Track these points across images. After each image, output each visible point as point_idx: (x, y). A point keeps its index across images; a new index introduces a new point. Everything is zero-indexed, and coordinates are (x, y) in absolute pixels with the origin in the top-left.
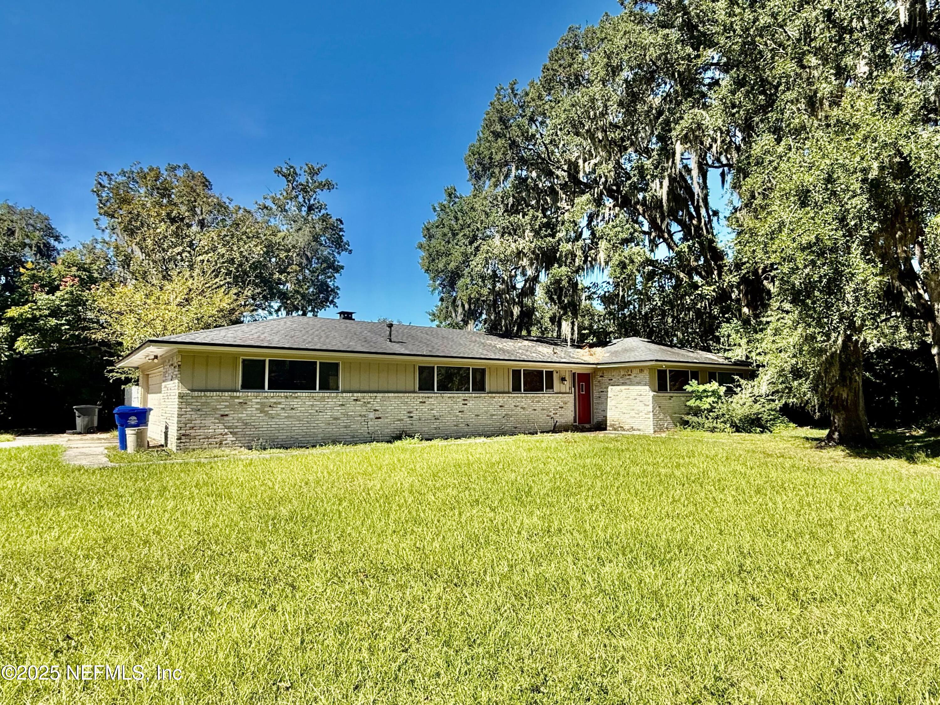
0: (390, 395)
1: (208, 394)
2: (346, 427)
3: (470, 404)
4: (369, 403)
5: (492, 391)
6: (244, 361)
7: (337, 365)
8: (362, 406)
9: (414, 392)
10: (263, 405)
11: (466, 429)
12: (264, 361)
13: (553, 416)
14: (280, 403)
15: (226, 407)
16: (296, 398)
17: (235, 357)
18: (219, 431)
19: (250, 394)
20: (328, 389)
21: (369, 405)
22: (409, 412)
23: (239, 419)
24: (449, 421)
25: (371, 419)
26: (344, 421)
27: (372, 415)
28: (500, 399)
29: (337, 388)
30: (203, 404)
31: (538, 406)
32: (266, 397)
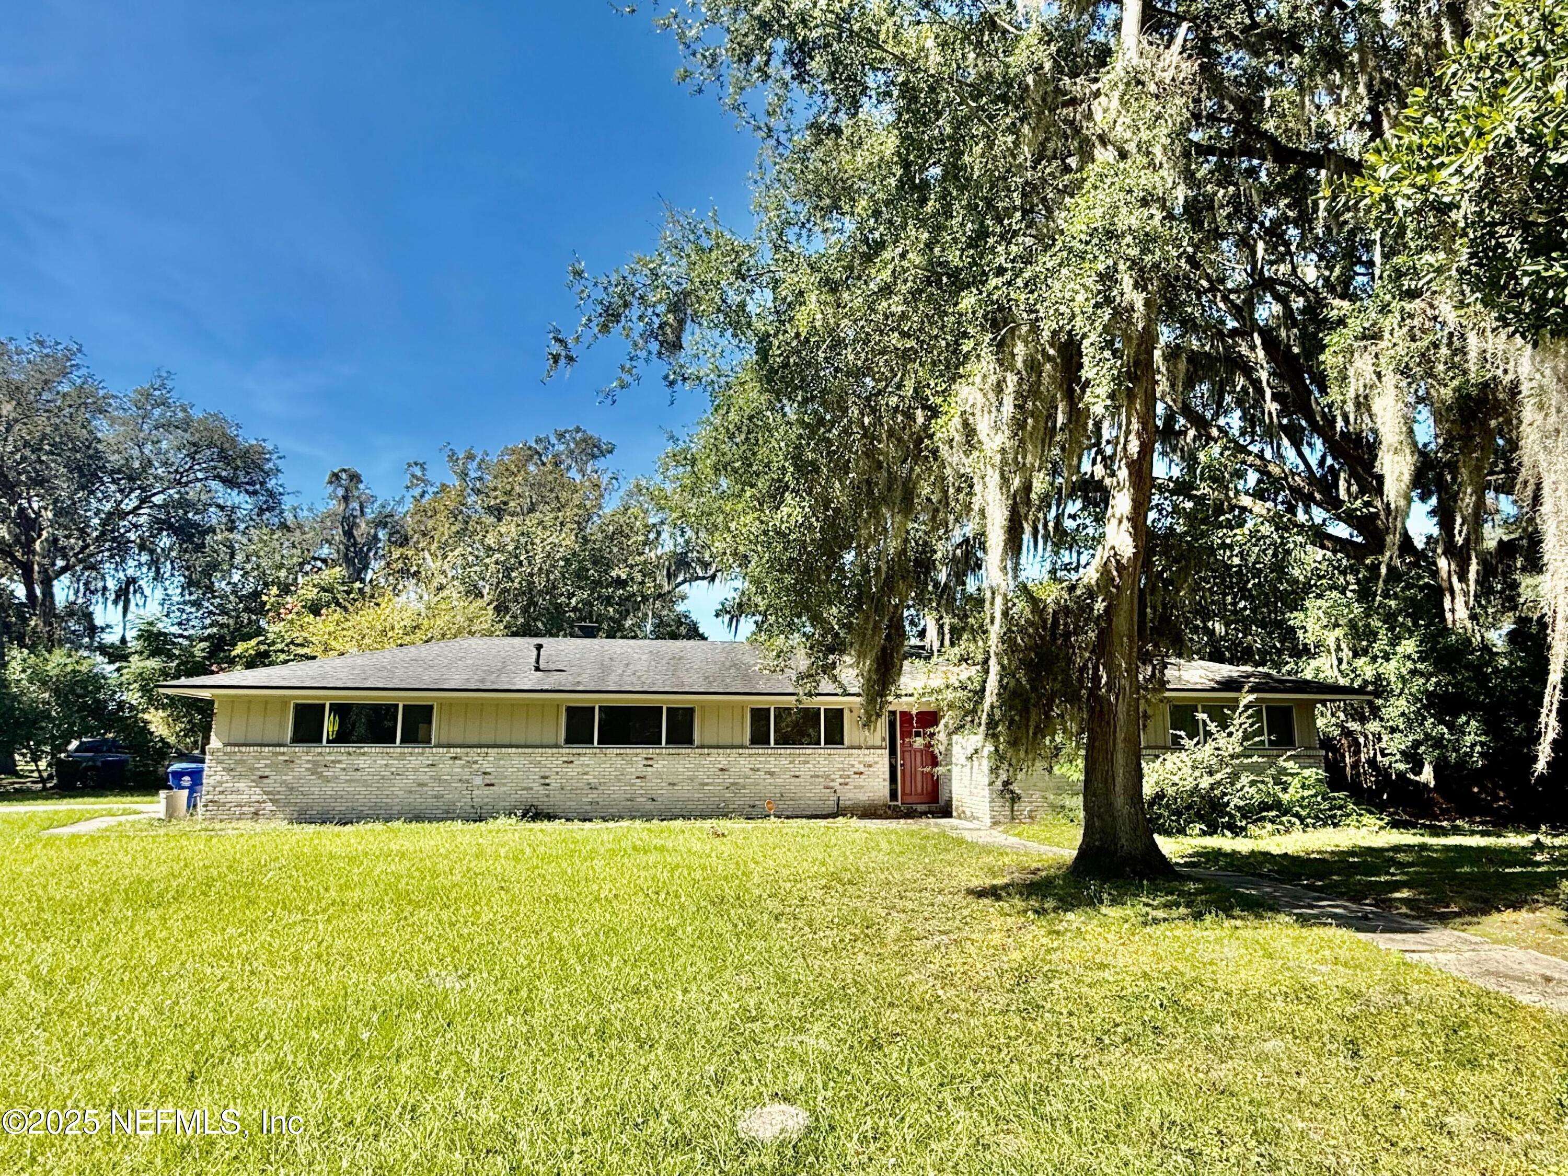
0: (509, 750)
1: (243, 749)
2: (436, 797)
3: (658, 766)
4: (475, 762)
5: (706, 743)
6: (297, 706)
7: (431, 708)
8: (463, 767)
9: (557, 746)
10: (315, 764)
11: (650, 806)
12: (324, 705)
13: (838, 787)
14: (339, 762)
15: (266, 766)
16: (364, 754)
17: (284, 701)
18: (254, 798)
19: (299, 749)
20: (416, 742)
21: (475, 766)
22: (543, 777)
23: (283, 782)
24: (617, 792)
25: (478, 787)
26: (434, 788)
27: (478, 781)
28: (721, 758)
29: (429, 742)
30: (237, 762)
31: (804, 770)
32: (320, 754)
